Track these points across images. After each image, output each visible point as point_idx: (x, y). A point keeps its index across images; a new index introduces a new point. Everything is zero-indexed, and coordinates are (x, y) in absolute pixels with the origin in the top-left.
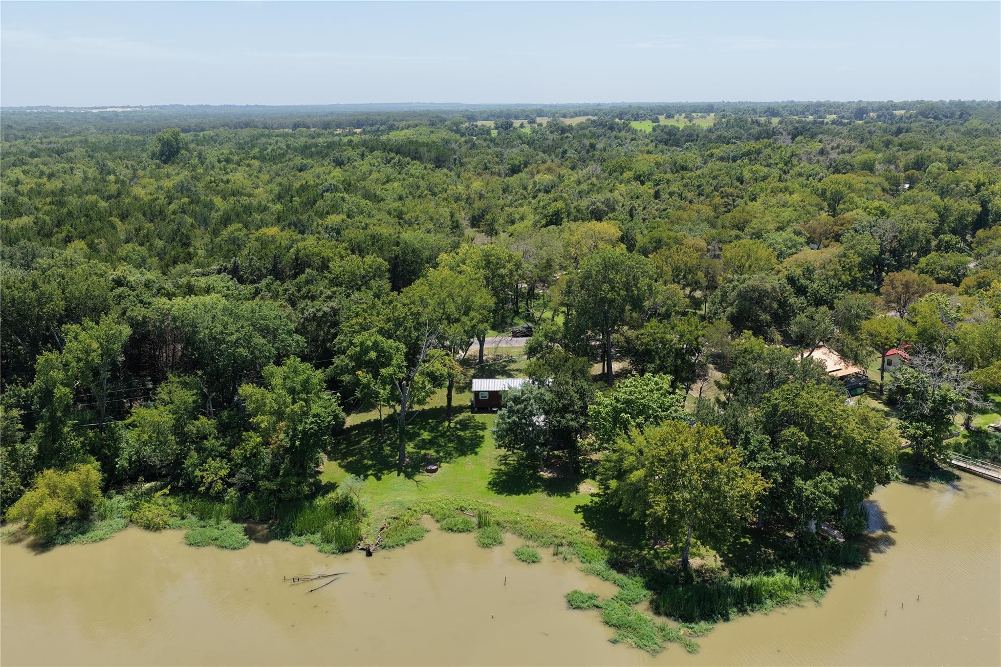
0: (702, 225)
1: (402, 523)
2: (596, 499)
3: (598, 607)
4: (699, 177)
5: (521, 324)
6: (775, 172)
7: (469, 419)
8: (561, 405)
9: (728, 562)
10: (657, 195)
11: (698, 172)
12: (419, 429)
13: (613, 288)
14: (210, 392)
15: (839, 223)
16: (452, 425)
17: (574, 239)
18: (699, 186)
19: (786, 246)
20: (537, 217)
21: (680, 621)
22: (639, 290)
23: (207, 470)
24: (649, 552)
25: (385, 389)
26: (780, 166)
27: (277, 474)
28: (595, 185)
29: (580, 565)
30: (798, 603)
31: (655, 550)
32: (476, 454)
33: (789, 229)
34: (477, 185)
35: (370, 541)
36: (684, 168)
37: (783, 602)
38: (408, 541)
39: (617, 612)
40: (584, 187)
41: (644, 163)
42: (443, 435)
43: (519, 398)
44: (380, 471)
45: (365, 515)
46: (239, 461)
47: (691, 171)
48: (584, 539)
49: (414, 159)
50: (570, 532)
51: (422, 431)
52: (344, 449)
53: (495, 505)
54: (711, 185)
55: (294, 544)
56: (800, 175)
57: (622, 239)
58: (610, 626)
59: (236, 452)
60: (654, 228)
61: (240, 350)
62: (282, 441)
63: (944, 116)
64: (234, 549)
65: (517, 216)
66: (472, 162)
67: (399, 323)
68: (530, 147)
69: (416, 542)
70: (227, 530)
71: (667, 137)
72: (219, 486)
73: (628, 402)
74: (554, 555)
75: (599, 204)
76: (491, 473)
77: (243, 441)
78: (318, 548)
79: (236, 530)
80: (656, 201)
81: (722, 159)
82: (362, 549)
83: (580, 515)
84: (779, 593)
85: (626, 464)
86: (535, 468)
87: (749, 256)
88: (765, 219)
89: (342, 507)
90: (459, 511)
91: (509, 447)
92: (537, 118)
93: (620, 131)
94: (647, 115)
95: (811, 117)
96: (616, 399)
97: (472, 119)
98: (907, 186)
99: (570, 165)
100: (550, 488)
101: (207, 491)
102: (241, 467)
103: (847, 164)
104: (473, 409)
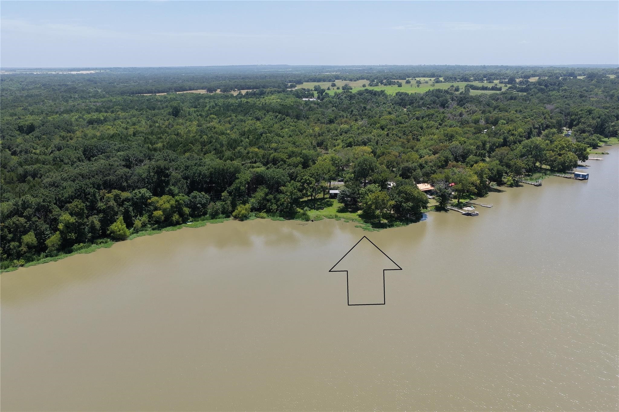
0: (400, 147)
1: (318, 217)
2: (362, 213)
3: (361, 227)
4: (405, 127)
5: (340, 179)
6: (437, 124)
7: (329, 200)
9: (389, 222)
10: (388, 135)
11: (405, 125)
13: (366, 166)
16: (325, 201)
17: (356, 152)
18: (404, 131)
19: (425, 155)
20: (343, 144)
21: (377, 228)
23: (272, 207)
24: (372, 220)
26: (439, 121)
28: (365, 130)
29: (358, 222)
31: (374, 220)
32: (332, 206)
33: (427, 149)
34: (317, 129)
35: (312, 219)
36: (401, 123)
38: (320, 220)
39: (365, 227)
40: (360, 131)
41: (386, 119)
42: (323, 203)
45: (309, 216)
47: (403, 124)
48: (359, 219)
49: (287, 116)
50: (356, 218)
51: (318, 202)
53: (338, 214)
54: (409, 130)
56: (446, 126)
57: (372, 152)
58: (364, 230)
62: (289, 200)
63: (550, 84)
65: (336, 144)
66: (312, 117)
68: (336, 108)
69: (322, 220)
70: (279, 218)
71: (401, 101)
72: (276, 210)
73: (368, 189)
74: (352, 221)
75: (365, 139)
76: (337, 209)
77: (280, 200)
78: (301, 221)
79: (282, 218)
80: (387, 137)
81: (417, 118)
82: (311, 221)
83: (358, 216)
85: (368, 201)
86: (347, 209)
89: (304, 214)
90: (331, 215)
91: (342, 203)
92: (336, 80)
93: (379, 95)
94: (396, 81)
95: (485, 82)
96: (366, 189)
97: (300, 82)
98: (486, 130)
99: (355, 119)
100: (351, 212)
101: (273, 211)
102: (280, 206)
103: (466, 121)
104: (329, 198)
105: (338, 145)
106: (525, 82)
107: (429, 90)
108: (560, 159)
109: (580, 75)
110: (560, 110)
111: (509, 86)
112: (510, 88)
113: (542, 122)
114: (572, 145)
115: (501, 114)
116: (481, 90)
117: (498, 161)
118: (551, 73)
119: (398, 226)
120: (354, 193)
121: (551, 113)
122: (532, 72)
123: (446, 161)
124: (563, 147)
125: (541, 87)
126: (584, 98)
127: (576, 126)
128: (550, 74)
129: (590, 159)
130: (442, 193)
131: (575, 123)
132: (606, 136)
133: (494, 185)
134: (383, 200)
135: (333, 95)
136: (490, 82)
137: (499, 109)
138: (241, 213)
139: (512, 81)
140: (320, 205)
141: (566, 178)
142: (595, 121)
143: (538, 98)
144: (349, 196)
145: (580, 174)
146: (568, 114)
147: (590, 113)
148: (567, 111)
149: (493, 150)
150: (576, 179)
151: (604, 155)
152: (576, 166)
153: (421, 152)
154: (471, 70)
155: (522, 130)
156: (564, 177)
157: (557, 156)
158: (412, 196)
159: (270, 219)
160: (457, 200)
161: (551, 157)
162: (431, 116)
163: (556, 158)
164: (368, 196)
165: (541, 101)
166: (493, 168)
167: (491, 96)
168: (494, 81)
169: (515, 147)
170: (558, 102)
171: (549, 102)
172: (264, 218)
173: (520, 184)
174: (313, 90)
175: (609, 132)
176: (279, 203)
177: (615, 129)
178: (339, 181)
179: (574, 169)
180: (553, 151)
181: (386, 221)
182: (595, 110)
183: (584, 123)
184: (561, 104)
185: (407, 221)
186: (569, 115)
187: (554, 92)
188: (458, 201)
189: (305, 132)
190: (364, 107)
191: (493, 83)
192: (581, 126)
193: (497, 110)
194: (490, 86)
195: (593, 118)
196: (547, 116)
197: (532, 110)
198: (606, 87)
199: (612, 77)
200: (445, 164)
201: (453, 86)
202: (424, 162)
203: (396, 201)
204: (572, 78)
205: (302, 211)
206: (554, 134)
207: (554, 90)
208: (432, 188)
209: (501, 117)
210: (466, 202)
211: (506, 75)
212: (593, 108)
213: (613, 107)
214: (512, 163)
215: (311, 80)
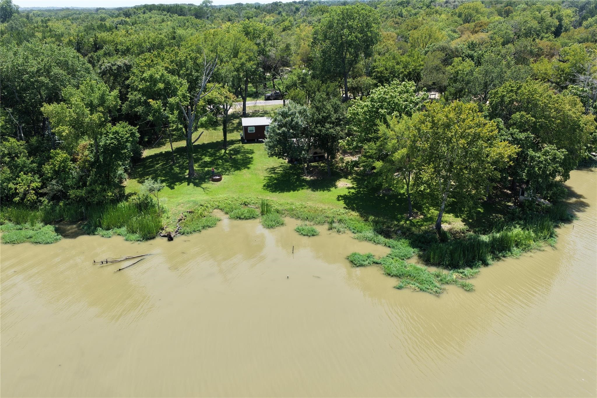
1: (197, 215)
2: (353, 191)
3: (377, 263)
7: (239, 147)
8: (321, 117)
9: (471, 226)
12: (201, 156)
14: (20, 123)
15: (479, 25)
16: (227, 152)
21: (450, 268)
23: (20, 183)
24: (405, 222)
25: (172, 114)
26: (424, 8)
27: (85, 185)
29: (353, 235)
30: (539, 248)
31: (410, 221)
32: (248, 168)
35: (170, 229)
37: (527, 248)
38: (204, 227)
39: (395, 265)
42: (221, 158)
43: (286, 113)
44: (174, 183)
45: (164, 212)
46: (49, 175)
48: (351, 217)
50: (339, 213)
51: (203, 157)
52: (141, 171)
53: (273, 199)
54: (383, 17)
55: (103, 236)
58: (392, 276)
59: (47, 168)
61: (42, 78)
62: (86, 156)
64: (48, 243)
67: (181, 65)
69: (210, 228)
70: (41, 230)
72: (32, 196)
73: (383, 101)
74: (329, 229)
76: (264, 179)
77: (51, 158)
78: (124, 238)
79: (50, 229)
82: (164, 236)
83: (342, 202)
84: (524, 242)
85: (390, 145)
86: (299, 175)
87: (430, 37)
90: (246, 205)
91: (280, 155)
96: (373, 101)
100: (315, 186)
104: (243, 141)
120: (322, 122)
140: (212, 163)
144: (305, 132)
178: (268, 99)
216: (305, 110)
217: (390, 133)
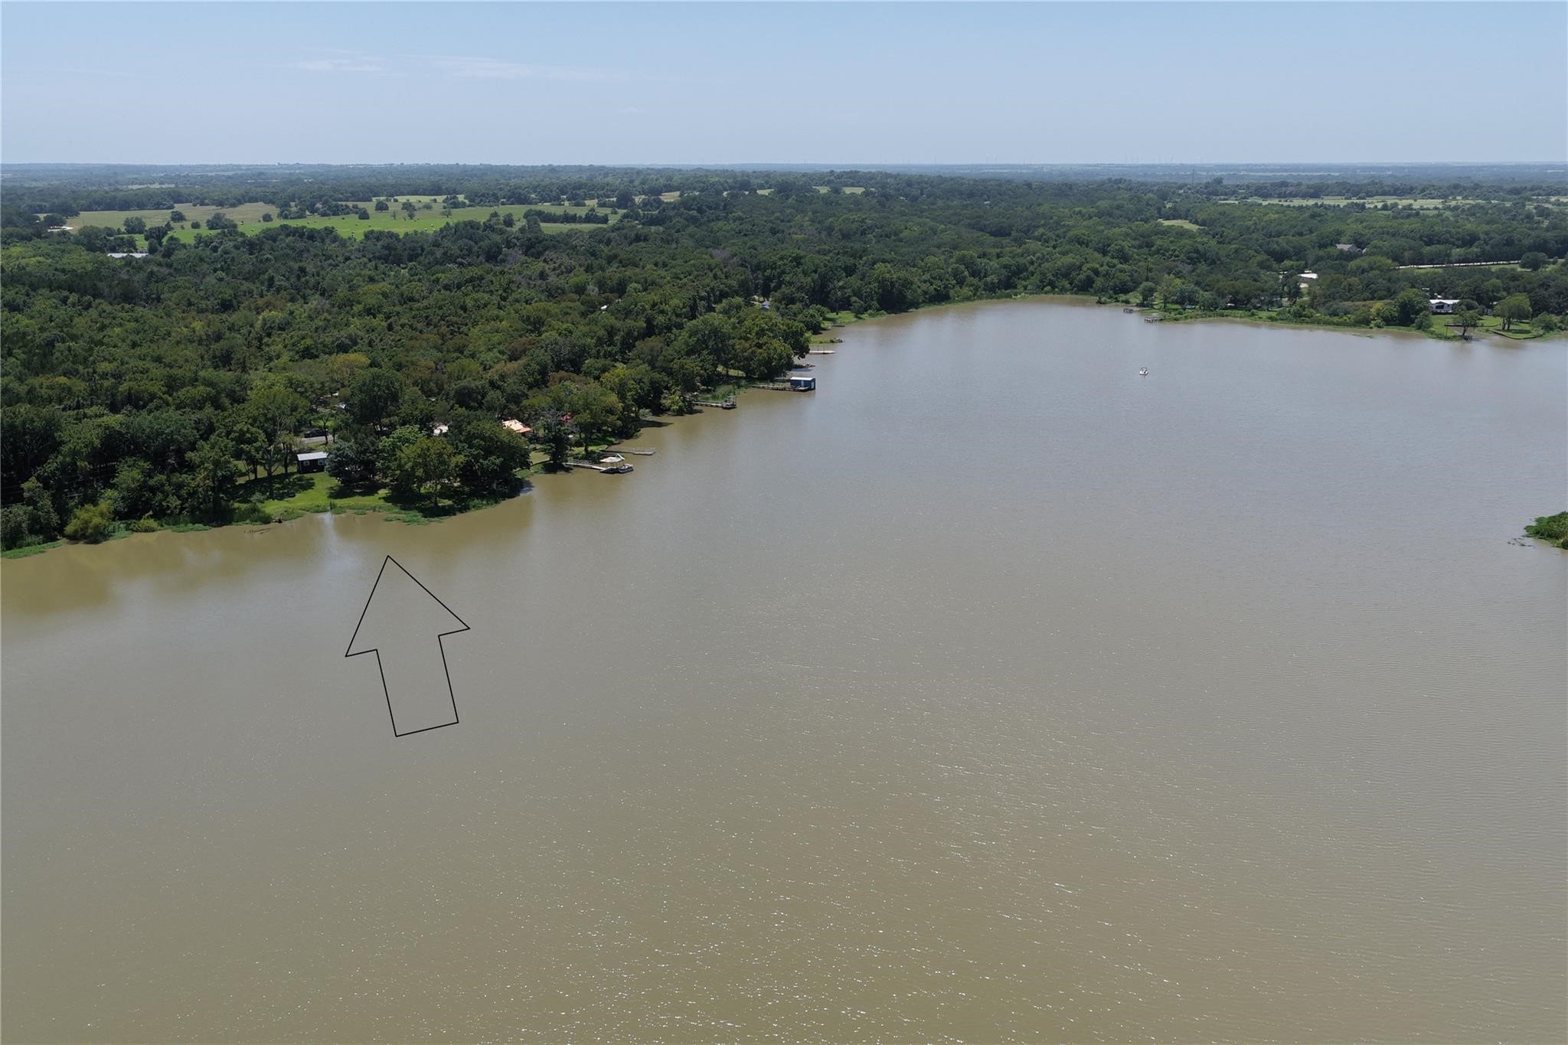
0: (431, 350)
1: (290, 512)
2: (389, 493)
4: (426, 308)
5: (309, 431)
6: (495, 299)
7: (300, 476)
8: (363, 449)
10: (390, 328)
11: (425, 303)
13: (380, 390)
16: (292, 479)
17: (333, 368)
18: (427, 317)
19: (494, 362)
20: (292, 353)
22: (395, 388)
26: (500, 292)
28: (329, 321)
32: (313, 488)
33: (494, 350)
34: (197, 325)
35: (278, 519)
36: (412, 299)
38: (297, 517)
40: (320, 323)
41: (370, 293)
42: (289, 484)
43: (339, 448)
45: (267, 512)
47: (418, 301)
49: (95, 297)
50: (379, 505)
53: (336, 502)
54: (437, 315)
56: (517, 301)
57: (372, 365)
60: (393, 356)
63: (708, 207)
66: (170, 298)
68: (227, 274)
69: (301, 517)
71: (387, 252)
73: (399, 438)
74: (374, 512)
75: (343, 339)
76: (328, 492)
78: (251, 524)
80: (390, 333)
81: (447, 287)
82: (276, 521)
83: (381, 500)
85: (403, 462)
86: (352, 489)
87: (463, 370)
88: (478, 344)
89: (254, 510)
90: (318, 506)
91: (336, 478)
92: (175, 205)
93: (323, 240)
94: (350, 204)
95: (567, 203)
96: (393, 438)
97: (70, 211)
98: (605, 307)
99: (288, 297)
100: (363, 494)
101: (172, 512)
102: (187, 499)
103: (559, 288)
104: (302, 472)
105: (278, 357)
106: (654, 204)
107: (447, 223)
108: (761, 354)
109: (762, 187)
110: (742, 259)
111: (621, 212)
112: (625, 216)
113: (712, 284)
114: (778, 324)
115: (629, 272)
116: (562, 222)
117: (647, 365)
118: (704, 183)
119: (479, 508)
120: (364, 452)
121: (725, 267)
122: (662, 181)
123: (543, 372)
124: (763, 330)
125: (690, 213)
126: (779, 235)
127: (776, 289)
128: (702, 185)
129: (812, 354)
130: (554, 433)
131: (773, 285)
132: (833, 310)
133: (646, 414)
134: (440, 455)
135: (192, 241)
136: (578, 205)
137: (621, 262)
138: (91, 525)
139: (624, 200)
140: (283, 488)
141: (777, 389)
142: (809, 279)
143: (692, 236)
144: (352, 461)
145: (800, 381)
146: (757, 268)
147: (799, 264)
148: (755, 262)
149: (631, 347)
150: (794, 390)
151: (835, 344)
152: (791, 366)
153: (483, 357)
154: (523, 177)
155: (678, 301)
156: (772, 389)
157: (754, 348)
158: (497, 442)
159: (169, 530)
160: (583, 448)
161: (744, 350)
162: (476, 282)
163: (753, 352)
164: (403, 452)
165: (699, 243)
166: (641, 379)
167: (593, 235)
168: (587, 202)
169: (673, 336)
170: (734, 244)
171: (716, 244)
172: (153, 530)
173: (696, 408)
174: (123, 229)
175: (836, 301)
176: (184, 492)
177: (846, 293)
178: (307, 436)
179: (789, 373)
180: (747, 339)
181: (448, 502)
182: (806, 256)
183: (790, 283)
184: (739, 248)
185: (496, 497)
186: (759, 270)
187: (720, 224)
188: (586, 450)
189: (169, 334)
190: (299, 267)
191: (584, 205)
192: (785, 289)
193: (615, 265)
194: (581, 212)
195: (805, 274)
196: (719, 273)
197: (686, 262)
198: (816, 212)
199: (823, 190)
200: (540, 380)
201: (495, 215)
202: (496, 377)
203: (465, 456)
204: (747, 193)
205: (244, 506)
206: (738, 307)
207: (718, 219)
208: (528, 429)
209: (630, 278)
210: (602, 451)
211: (609, 188)
212: (802, 253)
213: (836, 251)
214: (675, 366)
215: (99, 204)
216: (351, 446)
217: (403, 455)
